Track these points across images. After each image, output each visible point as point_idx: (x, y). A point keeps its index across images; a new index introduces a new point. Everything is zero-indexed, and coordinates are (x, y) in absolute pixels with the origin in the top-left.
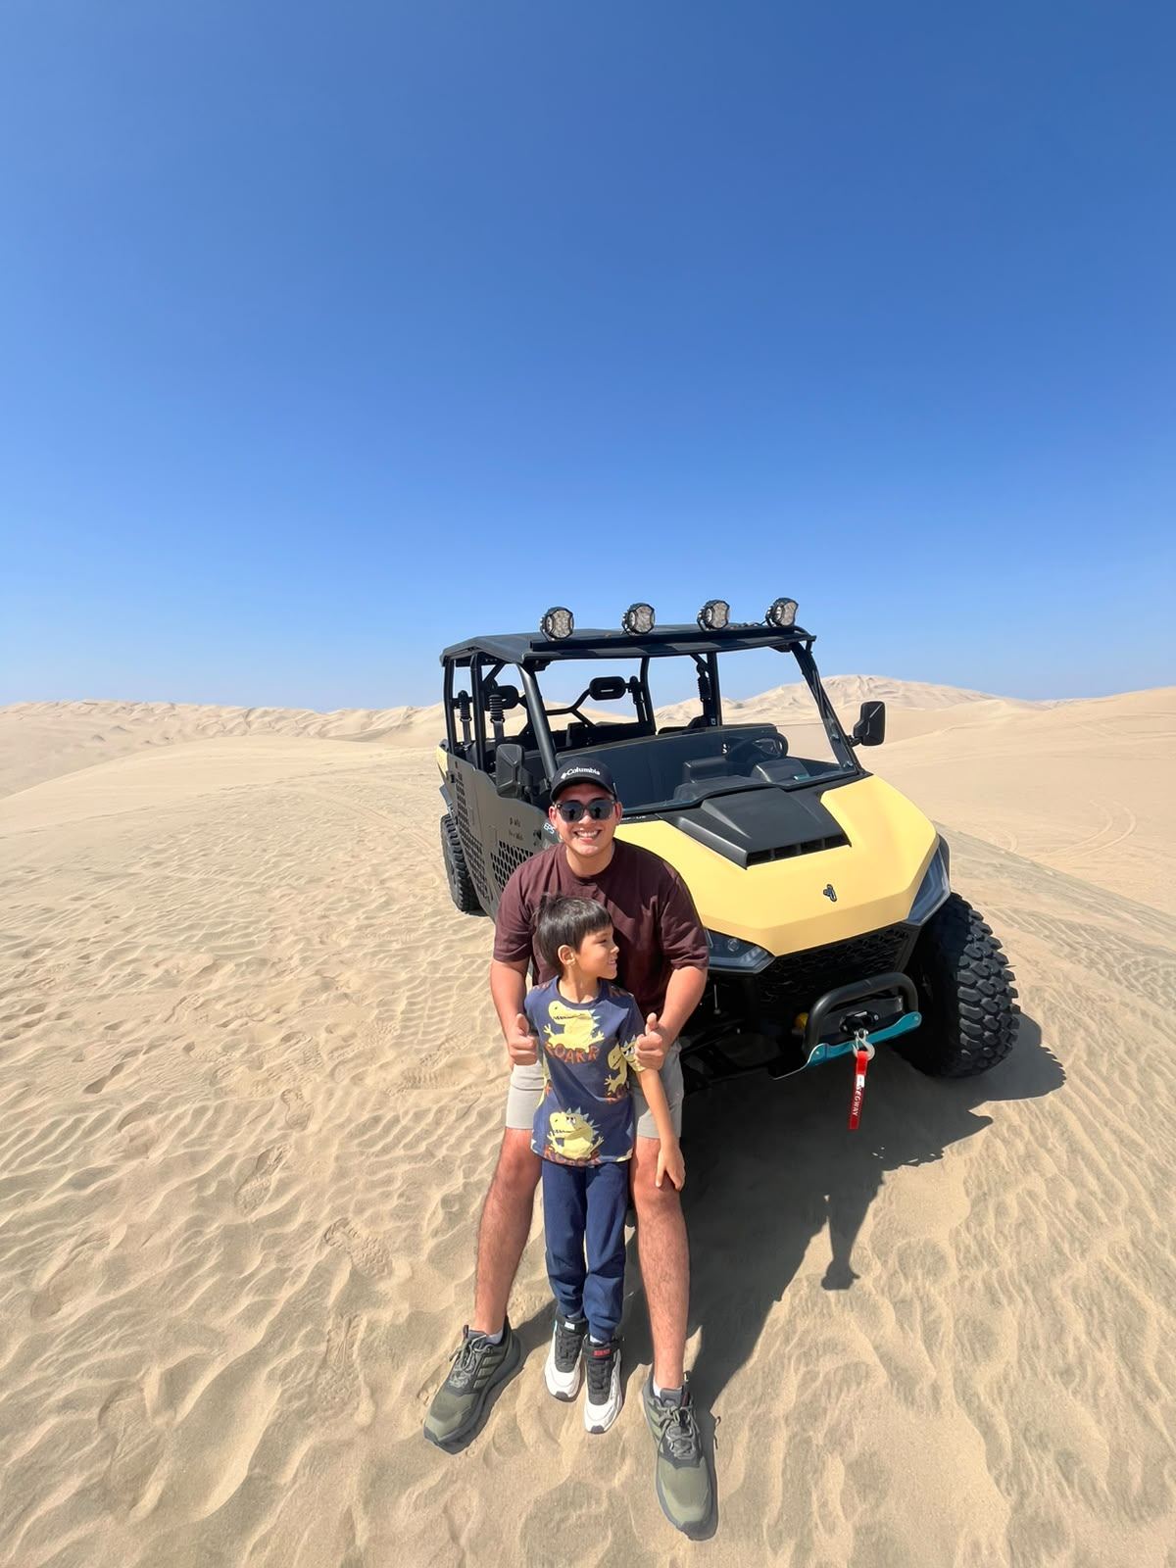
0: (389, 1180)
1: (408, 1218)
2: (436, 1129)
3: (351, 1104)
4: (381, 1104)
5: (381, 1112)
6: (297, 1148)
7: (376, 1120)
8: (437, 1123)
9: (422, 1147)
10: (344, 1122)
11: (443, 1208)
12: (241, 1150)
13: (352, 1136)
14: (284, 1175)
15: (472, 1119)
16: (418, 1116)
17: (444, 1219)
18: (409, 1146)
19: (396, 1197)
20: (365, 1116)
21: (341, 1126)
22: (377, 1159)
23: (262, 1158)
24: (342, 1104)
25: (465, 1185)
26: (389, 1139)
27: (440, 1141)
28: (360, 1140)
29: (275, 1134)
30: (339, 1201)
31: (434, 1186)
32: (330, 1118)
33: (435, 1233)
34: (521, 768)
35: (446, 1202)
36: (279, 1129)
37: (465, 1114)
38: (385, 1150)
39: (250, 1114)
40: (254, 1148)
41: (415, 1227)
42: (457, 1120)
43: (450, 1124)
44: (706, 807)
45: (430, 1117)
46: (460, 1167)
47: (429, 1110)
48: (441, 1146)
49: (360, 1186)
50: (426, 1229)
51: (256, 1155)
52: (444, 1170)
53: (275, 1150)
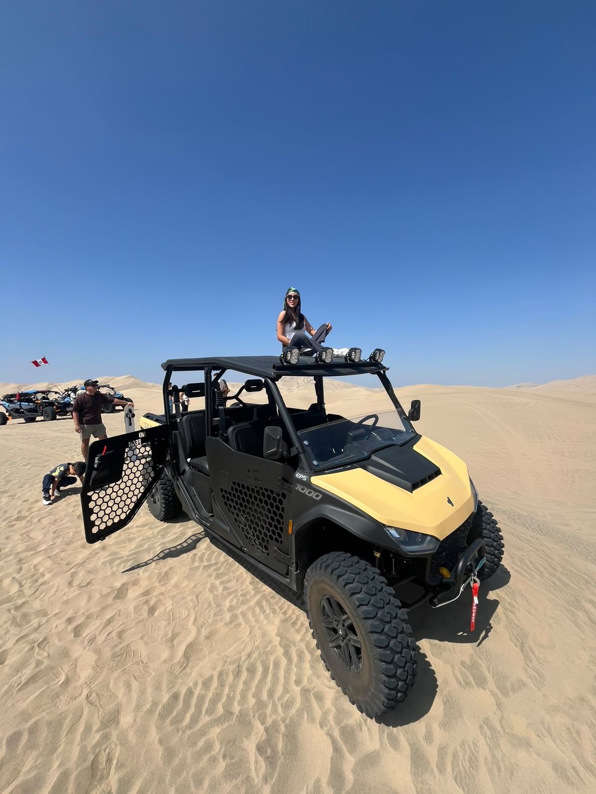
0: (209, 746)
1: (239, 774)
2: (222, 690)
3: (149, 690)
4: (172, 684)
5: (175, 690)
6: (122, 745)
7: (175, 697)
8: (222, 685)
9: (220, 710)
10: (151, 707)
11: (261, 755)
12: (71, 764)
13: (163, 717)
14: (120, 774)
15: (245, 675)
16: (207, 684)
17: (266, 765)
18: (210, 711)
19: (221, 759)
20: (166, 698)
21: (151, 711)
22: (191, 731)
23: (94, 765)
24: (142, 692)
25: (266, 730)
26: (192, 710)
27: (230, 699)
28: (170, 718)
29: (97, 737)
30: (180, 780)
31: (244, 739)
32: (138, 708)
33: (266, 780)
34: (282, 441)
35: (260, 749)
36: (97, 731)
37: (238, 674)
38: (195, 719)
39: (65, 726)
40: (83, 756)
41: (248, 779)
42: (234, 680)
43: (231, 682)
44: (373, 457)
45: (215, 683)
46: (254, 716)
47: (212, 677)
48: (232, 704)
49: (189, 760)
50: (257, 780)
51: (88, 763)
52: (244, 721)
53: (103, 753)
